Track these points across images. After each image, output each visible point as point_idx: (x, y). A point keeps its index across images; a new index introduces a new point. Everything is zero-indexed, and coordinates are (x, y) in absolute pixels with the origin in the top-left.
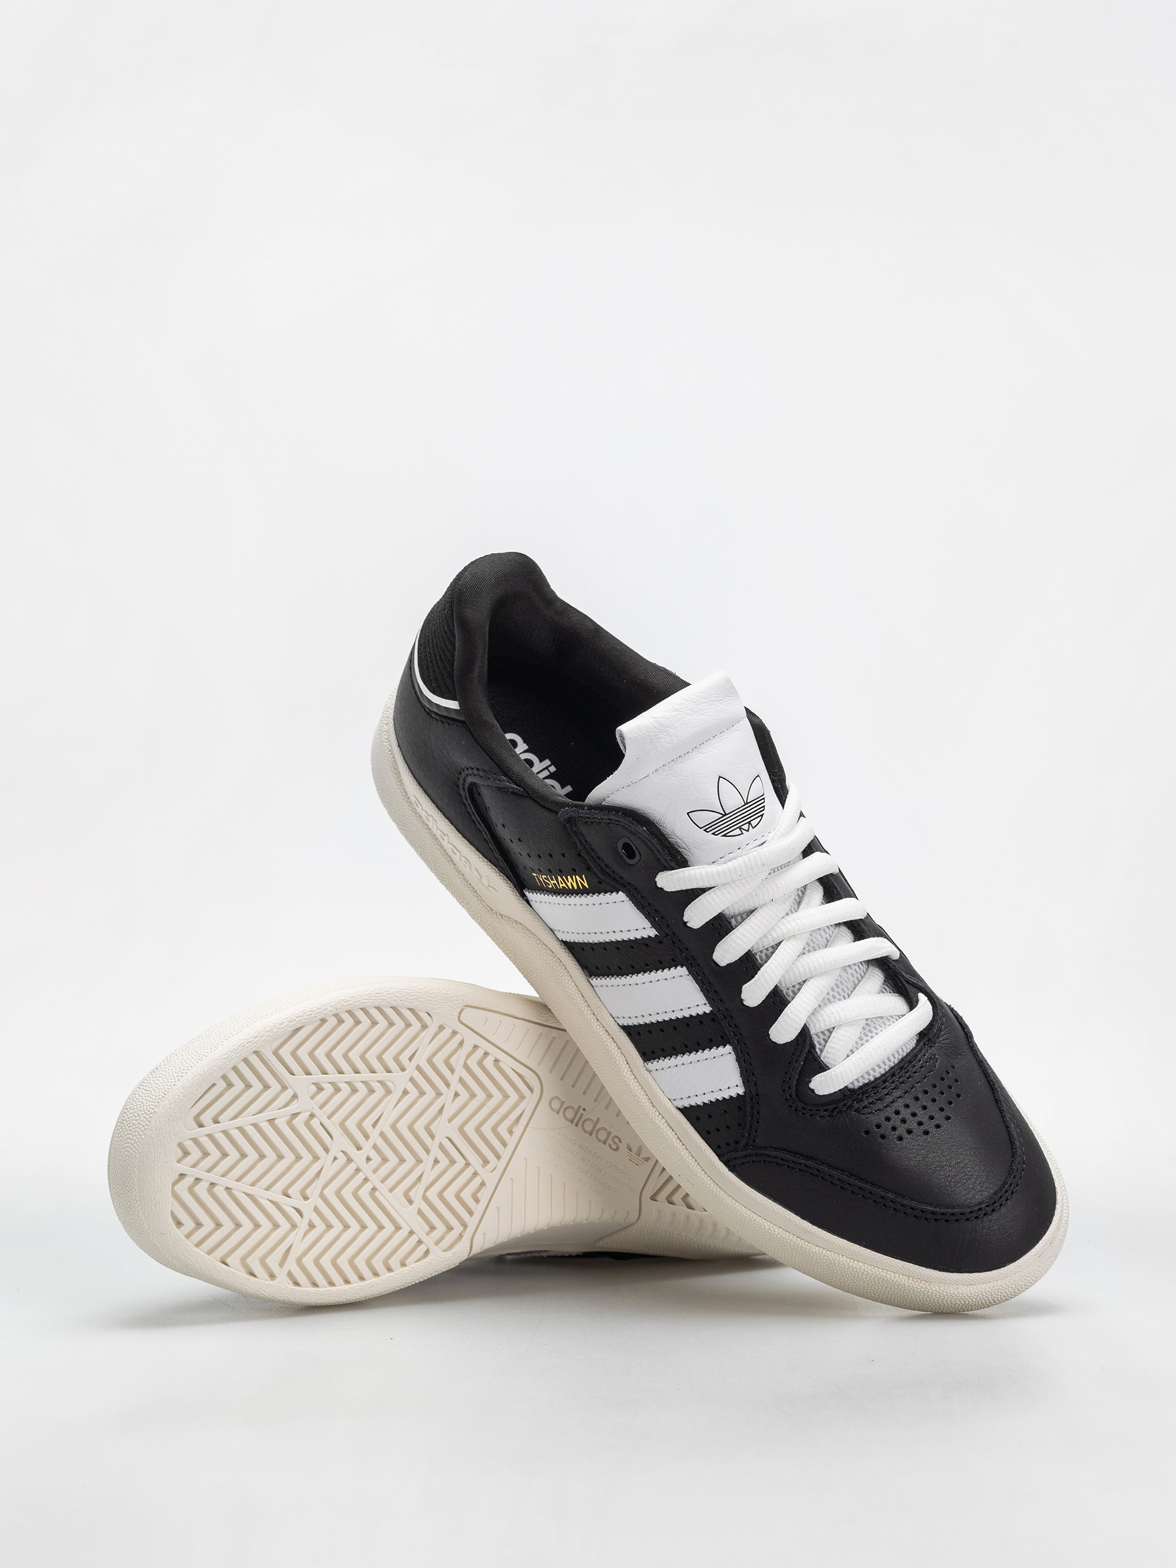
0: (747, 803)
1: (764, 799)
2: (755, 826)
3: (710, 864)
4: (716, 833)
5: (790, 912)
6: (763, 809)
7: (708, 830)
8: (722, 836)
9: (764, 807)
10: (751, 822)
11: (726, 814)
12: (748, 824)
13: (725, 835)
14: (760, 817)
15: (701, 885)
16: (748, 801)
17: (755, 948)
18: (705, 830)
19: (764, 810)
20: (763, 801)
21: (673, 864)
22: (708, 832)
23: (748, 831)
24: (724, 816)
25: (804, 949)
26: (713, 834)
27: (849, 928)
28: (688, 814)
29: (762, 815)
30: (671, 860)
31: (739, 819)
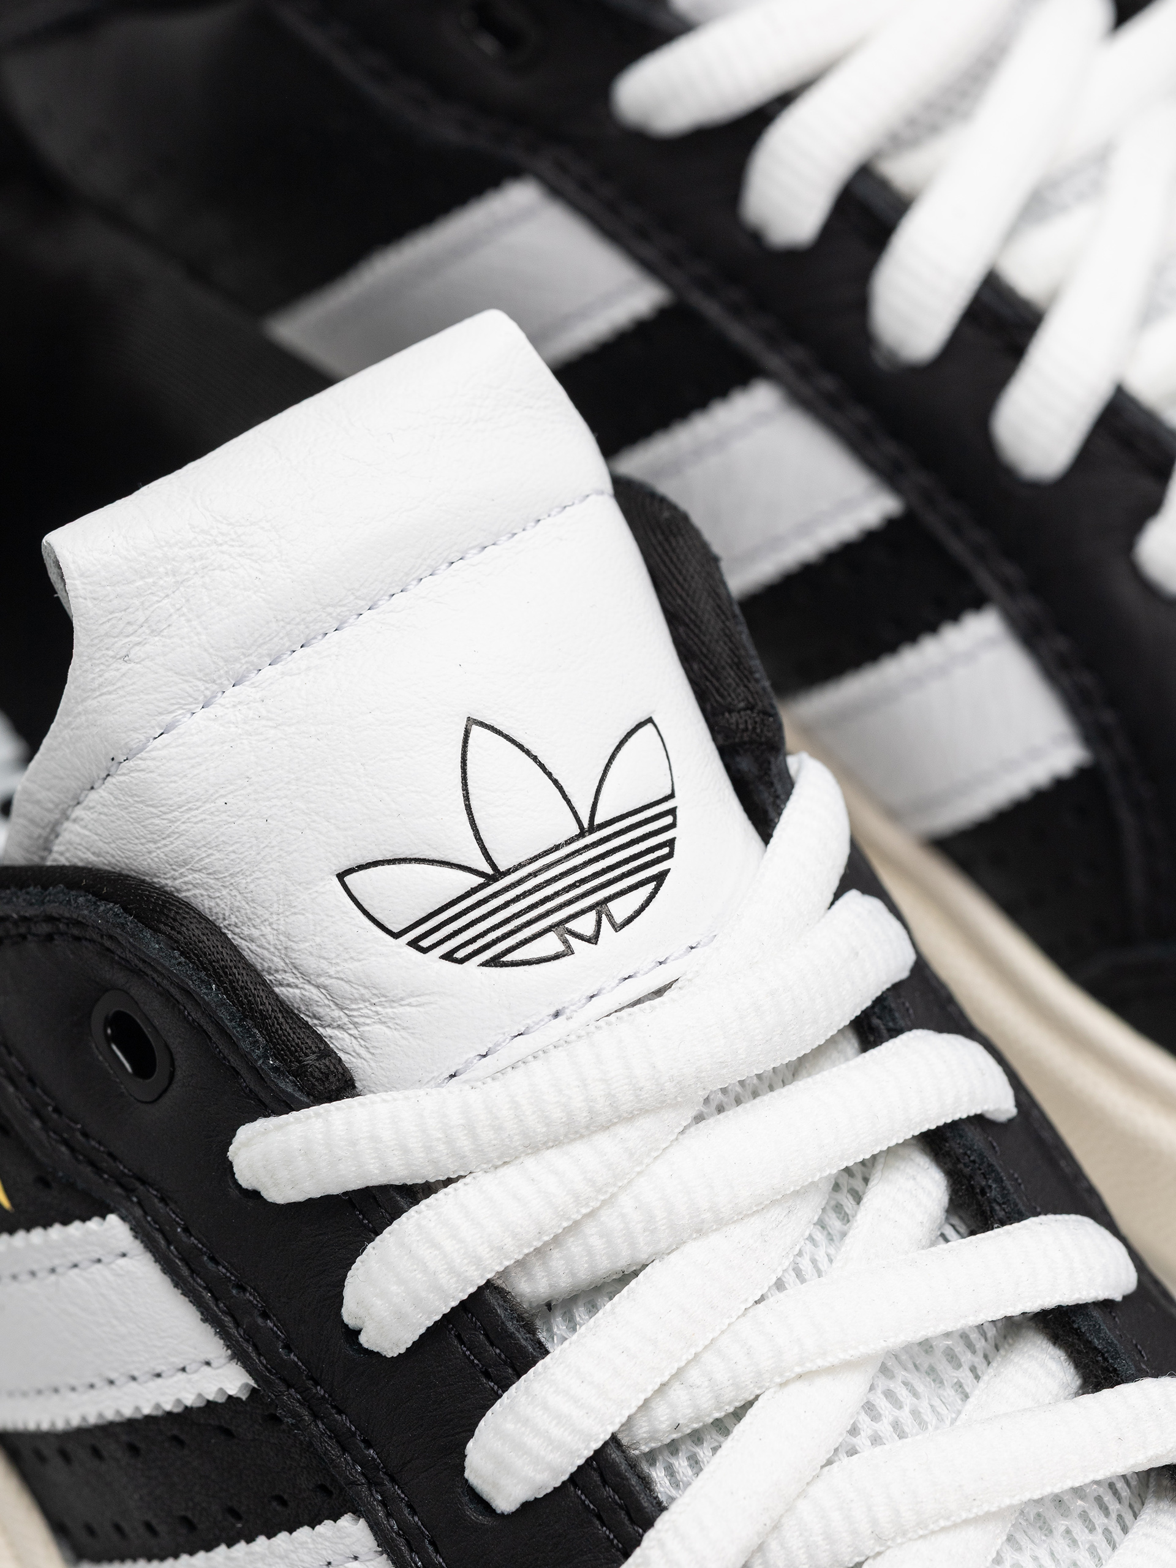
0: (592, 829)
1: (672, 812)
2: (629, 920)
3: (439, 1085)
4: (460, 954)
5: (790, 1278)
6: (666, 850)
7: (425, 943)
8: (485, 964)
9: (671, 843)
10: (612, 906)
11: (498, 875)
12: (592, 916)
13: (495, 962)
14: (651, 886)
15: (398, 1173)
16: (598, 820)
17: (642, 1430)
18: (414, 944)
19: (670, 855)
20: (668, 820)
21: (287, 1086)
22: (424, 951)
23: (593, 939)
24: (491, 879)
25: (854, 1431)
26: (448, 957)
27: (1056, 1339)
28: (341, 876)
29: (660, 878)
30: (276, 1069)
31: (557, 894)
